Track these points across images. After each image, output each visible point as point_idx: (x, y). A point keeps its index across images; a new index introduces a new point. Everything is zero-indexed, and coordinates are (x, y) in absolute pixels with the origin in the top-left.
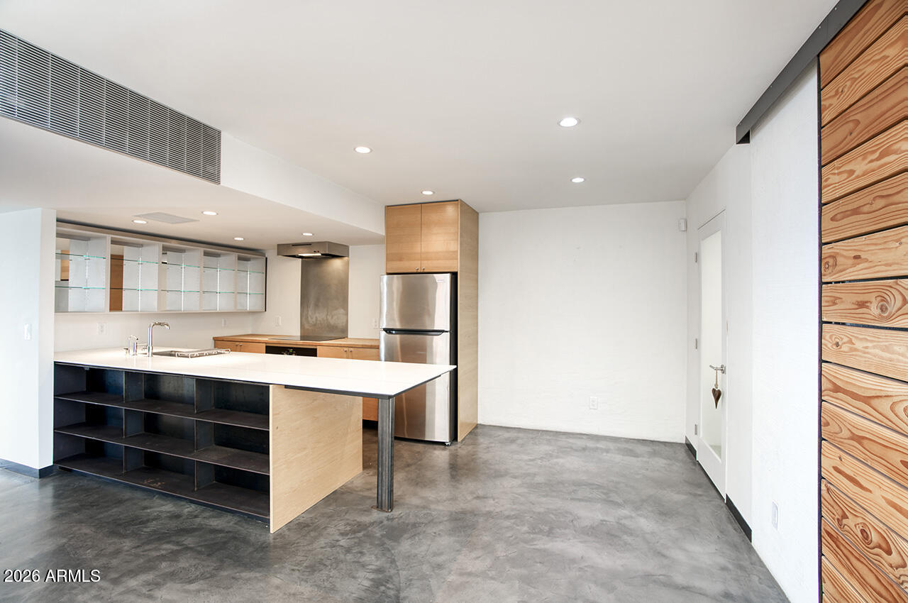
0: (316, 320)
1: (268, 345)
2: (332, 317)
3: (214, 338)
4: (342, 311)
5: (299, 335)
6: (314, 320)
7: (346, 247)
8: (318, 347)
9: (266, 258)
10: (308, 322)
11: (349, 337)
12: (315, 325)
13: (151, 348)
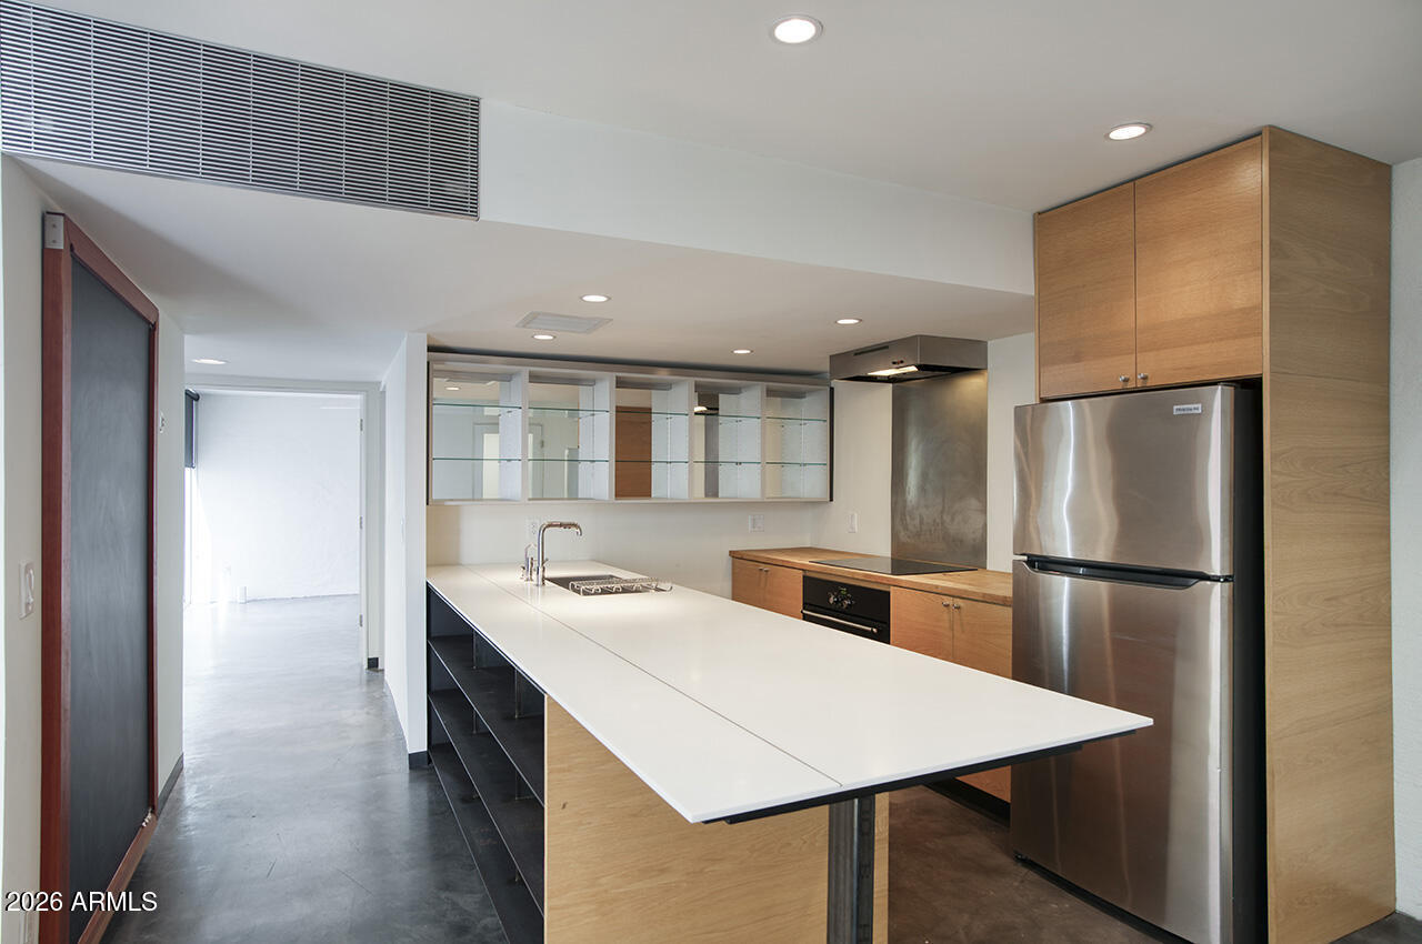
0: (921, 522)
1: (808, 574)
2: (953, 519)
3: (732, 553)
4: (974, 503)
5: (888, 553)
6: (917, 521)
7: (979, 347)
8: (892, 589)
9: (832, 389)
10: (906, 528)
11: (988, 568)
12: (918, 535)
13: (541, 570)
